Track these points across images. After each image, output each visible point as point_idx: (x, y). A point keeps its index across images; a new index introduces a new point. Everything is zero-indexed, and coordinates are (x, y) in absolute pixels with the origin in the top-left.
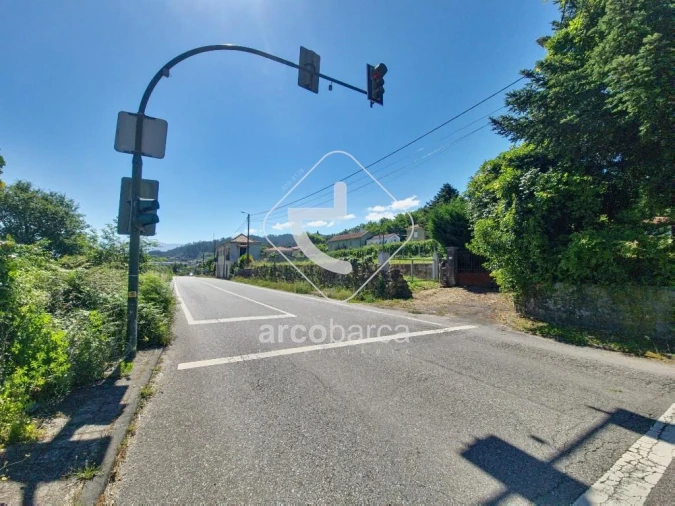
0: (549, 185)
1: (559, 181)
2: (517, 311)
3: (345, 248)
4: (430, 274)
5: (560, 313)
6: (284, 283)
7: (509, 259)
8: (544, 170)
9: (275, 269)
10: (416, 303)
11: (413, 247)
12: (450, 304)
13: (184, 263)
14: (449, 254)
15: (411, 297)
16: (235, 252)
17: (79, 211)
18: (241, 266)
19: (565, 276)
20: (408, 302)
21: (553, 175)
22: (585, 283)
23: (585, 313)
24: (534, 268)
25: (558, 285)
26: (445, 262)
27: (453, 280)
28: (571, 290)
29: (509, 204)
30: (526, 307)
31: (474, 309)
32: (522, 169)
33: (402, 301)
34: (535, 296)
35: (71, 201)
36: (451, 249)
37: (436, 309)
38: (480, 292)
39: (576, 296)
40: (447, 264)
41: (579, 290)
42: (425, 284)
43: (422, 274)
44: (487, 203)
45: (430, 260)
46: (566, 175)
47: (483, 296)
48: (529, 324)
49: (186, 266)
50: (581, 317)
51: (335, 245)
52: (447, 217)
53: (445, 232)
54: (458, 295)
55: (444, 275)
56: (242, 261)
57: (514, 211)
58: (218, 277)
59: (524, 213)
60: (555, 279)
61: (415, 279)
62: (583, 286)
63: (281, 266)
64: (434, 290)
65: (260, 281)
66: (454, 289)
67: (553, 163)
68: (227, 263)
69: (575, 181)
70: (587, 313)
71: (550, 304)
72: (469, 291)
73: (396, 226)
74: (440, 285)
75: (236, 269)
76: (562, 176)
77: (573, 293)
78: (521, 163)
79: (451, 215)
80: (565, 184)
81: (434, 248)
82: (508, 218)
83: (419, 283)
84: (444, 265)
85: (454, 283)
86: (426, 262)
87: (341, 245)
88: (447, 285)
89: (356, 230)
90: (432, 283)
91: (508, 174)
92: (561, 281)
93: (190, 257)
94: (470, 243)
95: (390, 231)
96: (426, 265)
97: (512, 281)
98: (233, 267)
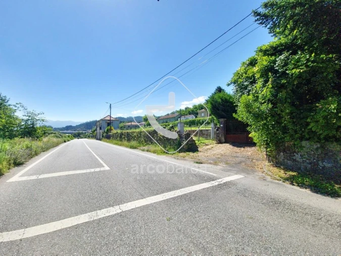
0: (300, 64)
1: (308, 60)
2: (269, 161)
3: (167, 122)
4: (210, 136)
5: (305, 164)
6: (126, 143)
7: (265, 124)
8: (295, 53)
9: (122, 134)
10: (200, 155)
11: (201, 121)
12: (222, 155)
13: (84, 132)
14: (220, 123)
15: (198, 151)
16: (105, 125)
17: (9, 103)
18: (107, 133)
19: (312, 136)
20: (195, 154)
21: (302, 57)
22: (328, 141)
23: (328, 165)
24: (285, 130)
25: (304, 143)
26: (218, 128)
27: (223, 139)
28: (315, 147)
29: (266, 81)
30: (276, 159)
31: (238, 160)
32: (275, 55)
33: (191, 154)
34: (284, 151)
35: (5, 97)
36: (222, 120)
37: (213, 160)
38: (241, 147)
39: (320, 151)
40: (219, 130)
41: (322, 147)
42: (207, 141)
43: (205, 136)
44: (247, 86)
45: (210, 127)
46: (313, 55)
47: (242, 149)
48: (282, 173)
49: (85, 133)
50: (324, 167)
51: (161, 121)
52: (220, 100)
53: (218, 109)
54: (226, 148)
55: (218, 136)
56: (107, 130)
57: (270, 86)
58: (97, 139)
59: (278, 87)
60: (302, 138)
61: (201, 138)
62: (327, 143)
63: (125, 133)
64: (212, 146)
65: (114, 141)
66: (224, 144)
67: (301, 48)
68: (101, 131)
69: (323, 58)
70: (329, 165)
71: (297, 157)
72: (233, 146)
73: (193, 111)
74: (215, 142)
75: (105, 134)
76: (310, 56)
77: (317, 149)
78: (275, 51)
79: (222, 100)
80: (313, 62)
81: (212, 120)
82: (266, 92)
83: (203, 141)
84: (217, 130)
85: (224, 141)
86: (207, 129)
87: (165, 121)
88: (220, 142)
89: (173, 113)
90: (211, 141)
91: (264, 61)
92: (307, 139)
93: (88, 128)
94: (236, 113)
95: (190, 114)
96: (207, 130)
97: (267, 140)
98: (103, 133)
